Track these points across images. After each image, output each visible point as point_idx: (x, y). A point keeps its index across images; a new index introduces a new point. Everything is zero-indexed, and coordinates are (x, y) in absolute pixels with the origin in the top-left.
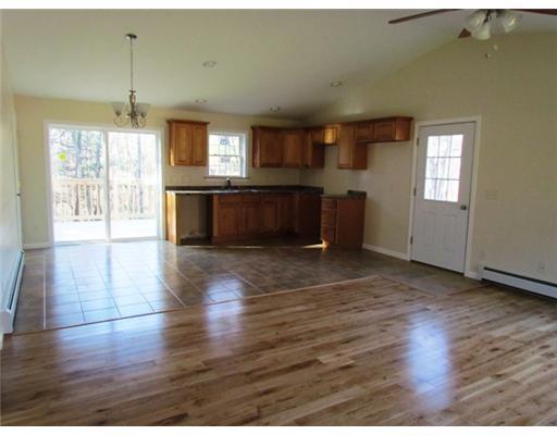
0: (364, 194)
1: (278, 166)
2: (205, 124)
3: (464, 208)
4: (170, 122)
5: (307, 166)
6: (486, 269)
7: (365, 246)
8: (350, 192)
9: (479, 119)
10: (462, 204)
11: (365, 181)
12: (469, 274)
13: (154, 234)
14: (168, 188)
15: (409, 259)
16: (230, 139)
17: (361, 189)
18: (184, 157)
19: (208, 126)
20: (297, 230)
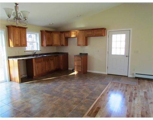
0: (87, 54)
1: (52, 45)
2: (25, 28)
3: (127, 56)
4: (8, 27)
5: (63, 45)
6: (136, 74)
7: (88, 71)
8: (80, 53)
9: (131, 29)
10: (126, 55)
11: (86, 50)
12: (130, 76)
13: (3, 79)
14: (9, 57)
15: (107, 74)
16: (32, 35)
17: (86, 52)
18: (18, 43)
19: (27, 29)
20: (62, 69)
